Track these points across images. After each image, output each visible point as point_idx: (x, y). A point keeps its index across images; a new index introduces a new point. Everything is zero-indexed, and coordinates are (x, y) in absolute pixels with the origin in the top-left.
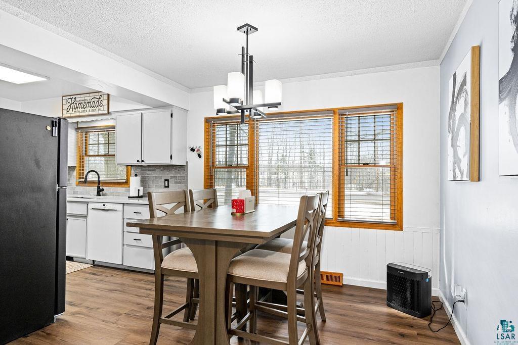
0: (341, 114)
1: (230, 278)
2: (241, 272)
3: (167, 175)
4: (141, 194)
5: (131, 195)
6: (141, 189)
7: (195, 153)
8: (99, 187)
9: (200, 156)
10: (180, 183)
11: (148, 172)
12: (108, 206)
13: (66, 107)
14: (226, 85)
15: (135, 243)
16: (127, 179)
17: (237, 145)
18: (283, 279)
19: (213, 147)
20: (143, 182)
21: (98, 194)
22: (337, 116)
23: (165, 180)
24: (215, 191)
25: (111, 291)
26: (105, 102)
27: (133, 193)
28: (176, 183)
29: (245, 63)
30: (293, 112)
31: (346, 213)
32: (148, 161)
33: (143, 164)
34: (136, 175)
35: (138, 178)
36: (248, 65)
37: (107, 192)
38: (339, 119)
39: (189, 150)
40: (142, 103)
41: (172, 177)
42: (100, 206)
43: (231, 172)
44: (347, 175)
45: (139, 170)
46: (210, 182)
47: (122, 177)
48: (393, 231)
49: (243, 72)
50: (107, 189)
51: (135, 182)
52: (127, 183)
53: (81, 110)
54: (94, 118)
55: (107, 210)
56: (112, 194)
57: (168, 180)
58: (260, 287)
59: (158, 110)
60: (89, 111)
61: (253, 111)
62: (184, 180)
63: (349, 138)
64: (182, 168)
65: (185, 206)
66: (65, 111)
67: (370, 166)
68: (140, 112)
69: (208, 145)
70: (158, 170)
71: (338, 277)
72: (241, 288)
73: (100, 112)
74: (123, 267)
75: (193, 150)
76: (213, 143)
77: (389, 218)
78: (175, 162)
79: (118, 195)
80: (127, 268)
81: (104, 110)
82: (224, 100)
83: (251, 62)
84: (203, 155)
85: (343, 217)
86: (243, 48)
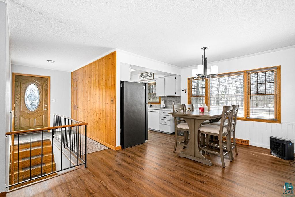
0: (247, 73)
1: (199, 131)
2: (203, 130)
3: (174, 100)
4: (165, 107)
5: (161, 107)
6: (165, 105)
7: (184, 91)
8: (150, 104)
9: (186, 93)
10: (178, 103)
11: (167, 99)
12: (155, 111)
13: (140, 77)
14: (197, 69)
15: (164, 123)
16: (159, 101)
17: (201, 88)
18: (217, 132)
19: (191, 89)
20: (165, 103)
21: (150, 107)
22: (246, 74)
23: (173, 102)
24: (192, 105)
25: (158, 137)
26: (152, 75)
27: (162, 106)
28: (177, 103)
29: (204, 60)
30: (224, 74)
31: (251, 115)
32: (167, 95)
33: (165, 96)
34: (163, 100)
35: (164, 101)
36: (205, 62)
37: (153, 106)
38: (247, 75)
39: (182, 90)
40: (165, 75)
41: (175, 101)
42: (152, 110)
43: (198, 98)
44: (251, 99)
45: (163, 98)
46: (190, 102)
47: (158, 101)
48: (276, 124)
49: (203, 65)
50: (153, 105)
51: (162, 102)
52: (159, 103)
53: (145, 78)
54: (149, 81)
55: (155, 112)
56: (154, 107)
57: (174, 102)
58: (210, 135)
59: (170, 77)
60: (147, 78)
61: (207, 77)
62: (180, 101)
63: (252, 83)
64: (179, 97)
65: (183, 109)
66: (140, 79)
67: (264, 95)
68: (164, 78)
69: (189, 88)
70: (170, 98)
71: (247, 142)
72: (203, 135)
73: (151, 79)
74: (160, 131)
75: (183, 90)
76: (191, 87)
77: (274, 118)
78: (177, 95)
79: (156, 107)
80: (161, 132)
81: (152, 78)
82: (196, 75)
83: (206, 60)
84: (187, 92)
85: (249, 116)
86: (203, 55)
